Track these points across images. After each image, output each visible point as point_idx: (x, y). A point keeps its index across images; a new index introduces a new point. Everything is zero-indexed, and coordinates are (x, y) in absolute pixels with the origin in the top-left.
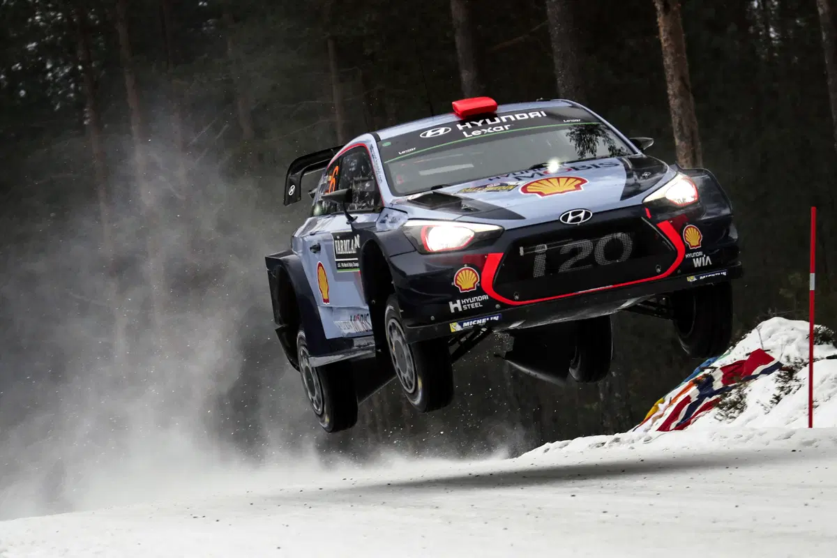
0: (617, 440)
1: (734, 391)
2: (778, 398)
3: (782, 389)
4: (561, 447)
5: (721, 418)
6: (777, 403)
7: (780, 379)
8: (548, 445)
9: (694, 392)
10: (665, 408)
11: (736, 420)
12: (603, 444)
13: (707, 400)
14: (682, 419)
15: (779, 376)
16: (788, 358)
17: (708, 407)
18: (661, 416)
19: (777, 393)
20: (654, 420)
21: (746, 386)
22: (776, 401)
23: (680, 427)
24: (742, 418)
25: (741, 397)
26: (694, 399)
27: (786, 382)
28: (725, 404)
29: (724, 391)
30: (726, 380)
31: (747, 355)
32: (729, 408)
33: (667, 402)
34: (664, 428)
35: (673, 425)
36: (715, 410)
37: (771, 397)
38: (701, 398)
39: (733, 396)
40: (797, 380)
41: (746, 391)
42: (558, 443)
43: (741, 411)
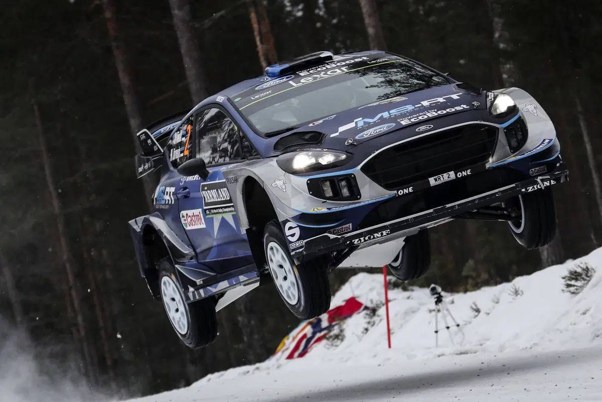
0: (258, 368)
1: (336, 328)
2: (367, 330)
3: (369, 323)
4: (219, 377)
5: (327, 346)
6: (366, 333)
7: (367, 316)
8: (209, 376)
9: (309, 330)
10: (289, 342)
11: (339, 348)
12: (248, 372)
13: (318, 335)
14: (302, 350)
15: (367, 314)
16: (372, 301)
17: (319, 340)
18: (287, 349)
19: (366, 326)
20: (283, 352)
21: (344, 323)
22: (365, 332)
23: (301, 355)
24: (342, 346)
25: (342, 331)
26: (309, 335)
27: (371, 317)
28: (331, 337)
29: (329, 328)
30: (331, 319)
31: (344, 301)
32: (334, 339)
33: (291, 339)
34: (290, 357)
35: (296, 354)
36: (324, 342)
37: (362, 330)
38: (314, 334)
39: (336, 331)
40: (378, 316)
41: (344, 326)
42: (217, 374)
43: (342, 340)
